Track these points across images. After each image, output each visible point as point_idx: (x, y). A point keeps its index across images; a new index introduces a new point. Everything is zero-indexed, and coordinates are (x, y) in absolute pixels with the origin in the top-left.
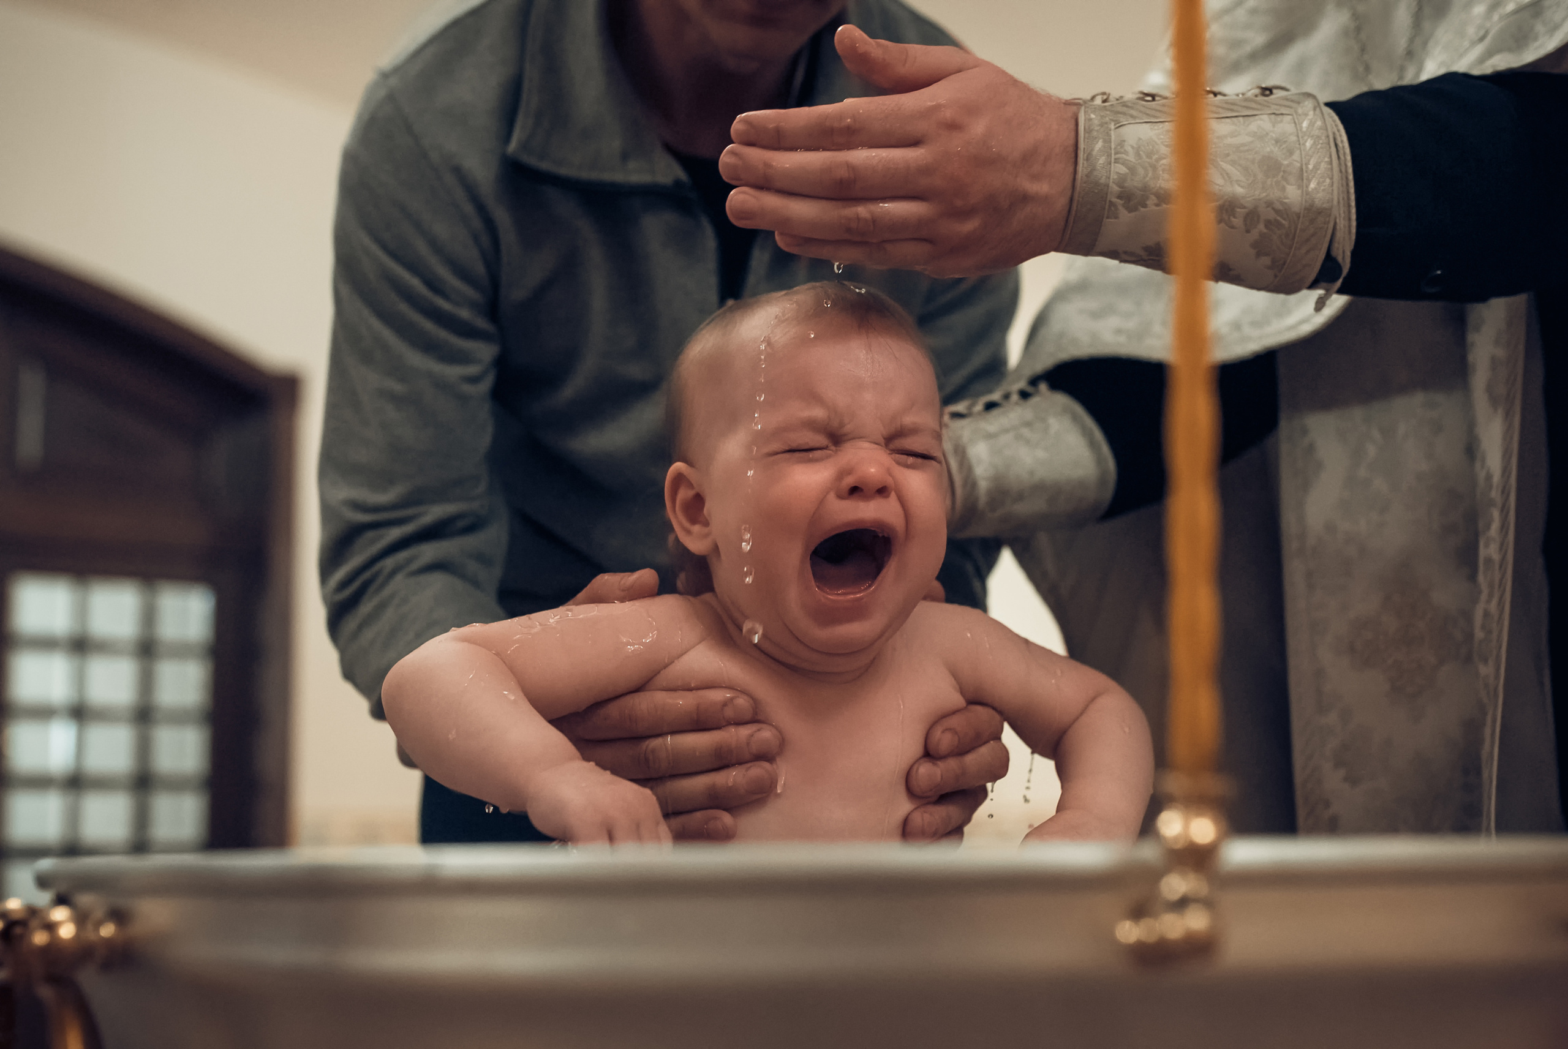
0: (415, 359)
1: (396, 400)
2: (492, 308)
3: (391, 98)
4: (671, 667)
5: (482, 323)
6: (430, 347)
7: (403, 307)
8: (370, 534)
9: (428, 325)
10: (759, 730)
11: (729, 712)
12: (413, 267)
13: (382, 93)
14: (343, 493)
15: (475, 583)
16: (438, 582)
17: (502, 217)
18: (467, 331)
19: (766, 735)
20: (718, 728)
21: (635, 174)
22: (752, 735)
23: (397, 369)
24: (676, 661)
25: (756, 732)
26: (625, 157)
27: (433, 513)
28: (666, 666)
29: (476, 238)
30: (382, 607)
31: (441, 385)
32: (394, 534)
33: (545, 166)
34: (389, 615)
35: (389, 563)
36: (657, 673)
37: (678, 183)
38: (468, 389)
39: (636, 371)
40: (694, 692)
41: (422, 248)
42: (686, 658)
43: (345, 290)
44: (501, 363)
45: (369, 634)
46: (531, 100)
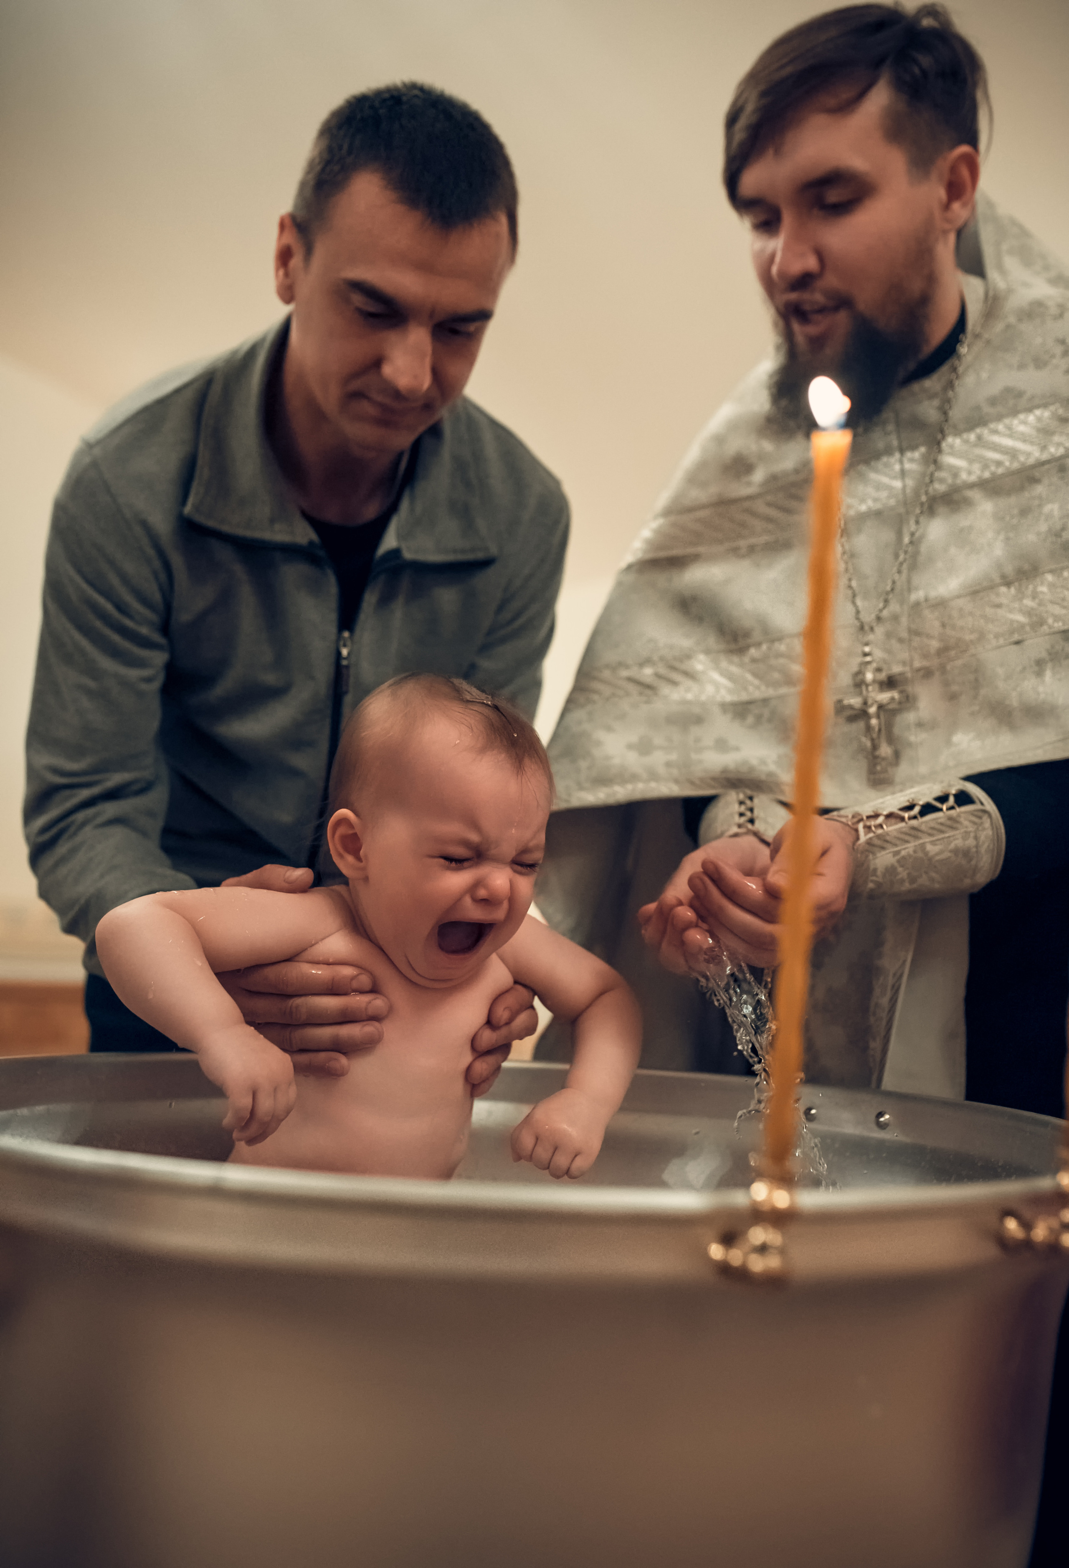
0: (106, 663)
1: (89, 692)
2: (165, 628)
3: (94, 464)
4: (317, 946)
5: (157, 638)
6: (115, 653)
7: (98, 624)
8: (67, 792)
9: (116, 638)
10: (375, 999)
11: (355, 984)
12: (108, 594)
13: (87, 460)
14: (45, 759)
15: (144, 833)
16: (118, 834)
17: (177, 561)
18: (145, 643)
19: (378, 1003)
20: (345, 994)
21: (279, 535)
22: (370, 1002)
23: (91, 671)
24: (320, 943)
25: (373, 1000)
26: (272, 521)
27: (116, 779)
28: (313, 945)
29: (155, 574)
30: (73, 851)
31: (124, 683)
32: (85, 794)
33: (211, 523)
34: (81, 857)
35: (80, 816)
36: (304, 950)
37: (311, 543)
38: (144, 686)
39: (270, 678)
40: (331, 966)
41: (114, 580)
42: (327, 941)
43: (52, 607)
44: (171, 669)
45: (63, 871)
46: (203, 471)
